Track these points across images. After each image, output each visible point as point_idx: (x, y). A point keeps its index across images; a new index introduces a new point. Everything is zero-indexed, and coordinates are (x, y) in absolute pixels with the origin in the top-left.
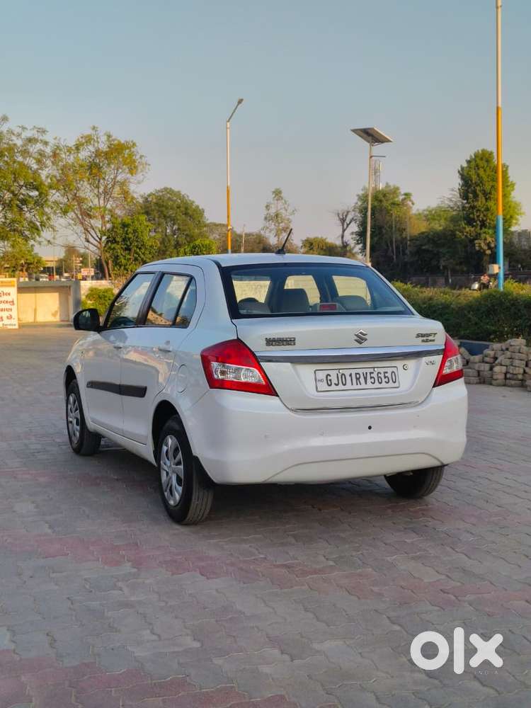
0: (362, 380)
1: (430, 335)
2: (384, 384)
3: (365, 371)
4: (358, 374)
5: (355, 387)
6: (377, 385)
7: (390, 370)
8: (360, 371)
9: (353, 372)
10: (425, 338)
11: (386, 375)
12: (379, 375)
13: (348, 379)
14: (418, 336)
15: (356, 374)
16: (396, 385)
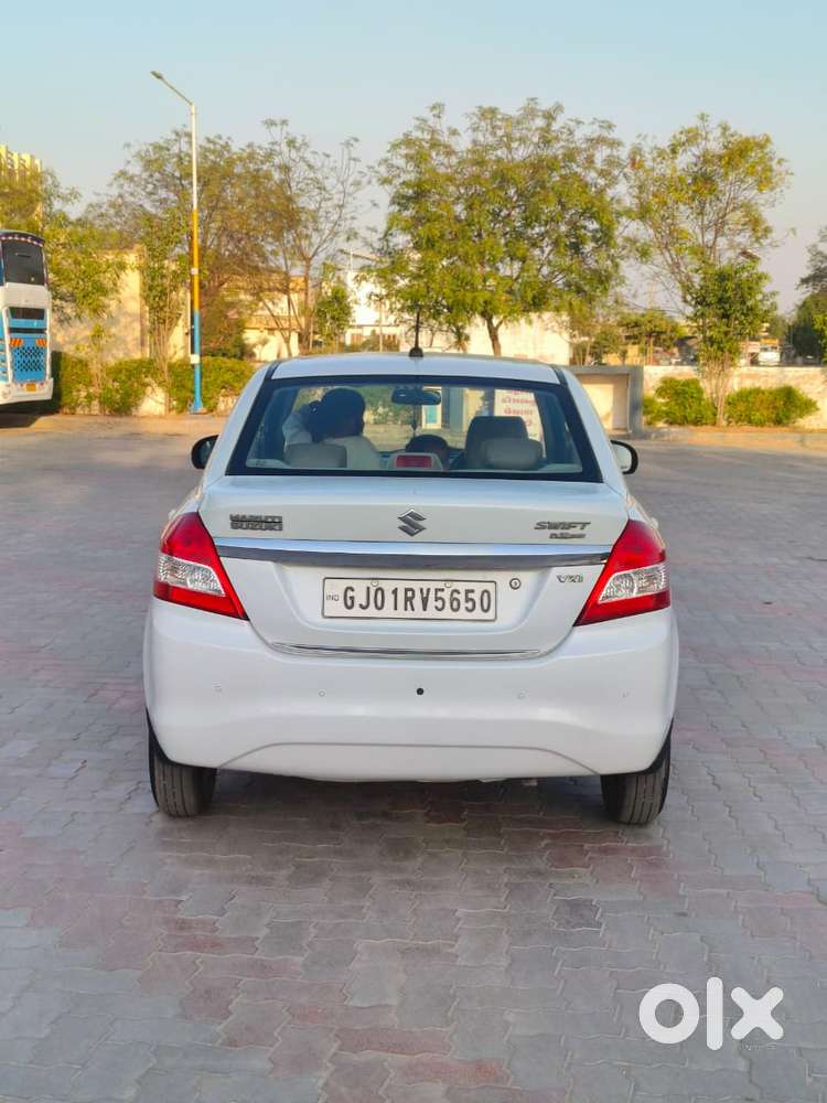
0: (417, 601)
1: (571, 525)
2: (462, 613)
3: (425, 585)
4: (412, 590)
5: (401, 612)
6: (447, 613)
7: (479, 588)
8: (416, 586)
9: (401, 586)
10: (558, 532)
11: (471, 595)
12: (455, 595)
13: (389, 599)
14: (541, 526)
15: (407, 590)
16: (490, 615)
